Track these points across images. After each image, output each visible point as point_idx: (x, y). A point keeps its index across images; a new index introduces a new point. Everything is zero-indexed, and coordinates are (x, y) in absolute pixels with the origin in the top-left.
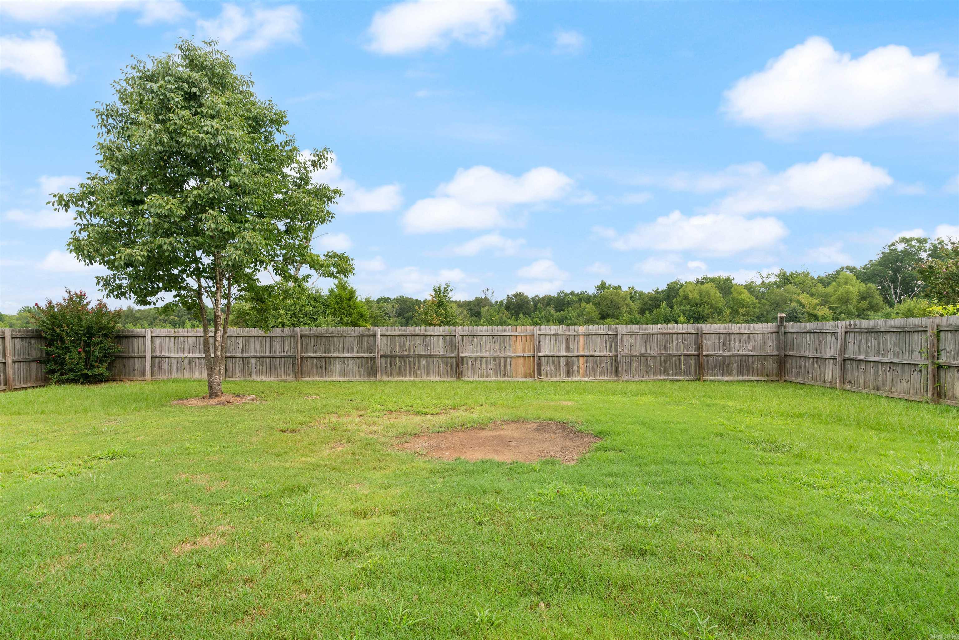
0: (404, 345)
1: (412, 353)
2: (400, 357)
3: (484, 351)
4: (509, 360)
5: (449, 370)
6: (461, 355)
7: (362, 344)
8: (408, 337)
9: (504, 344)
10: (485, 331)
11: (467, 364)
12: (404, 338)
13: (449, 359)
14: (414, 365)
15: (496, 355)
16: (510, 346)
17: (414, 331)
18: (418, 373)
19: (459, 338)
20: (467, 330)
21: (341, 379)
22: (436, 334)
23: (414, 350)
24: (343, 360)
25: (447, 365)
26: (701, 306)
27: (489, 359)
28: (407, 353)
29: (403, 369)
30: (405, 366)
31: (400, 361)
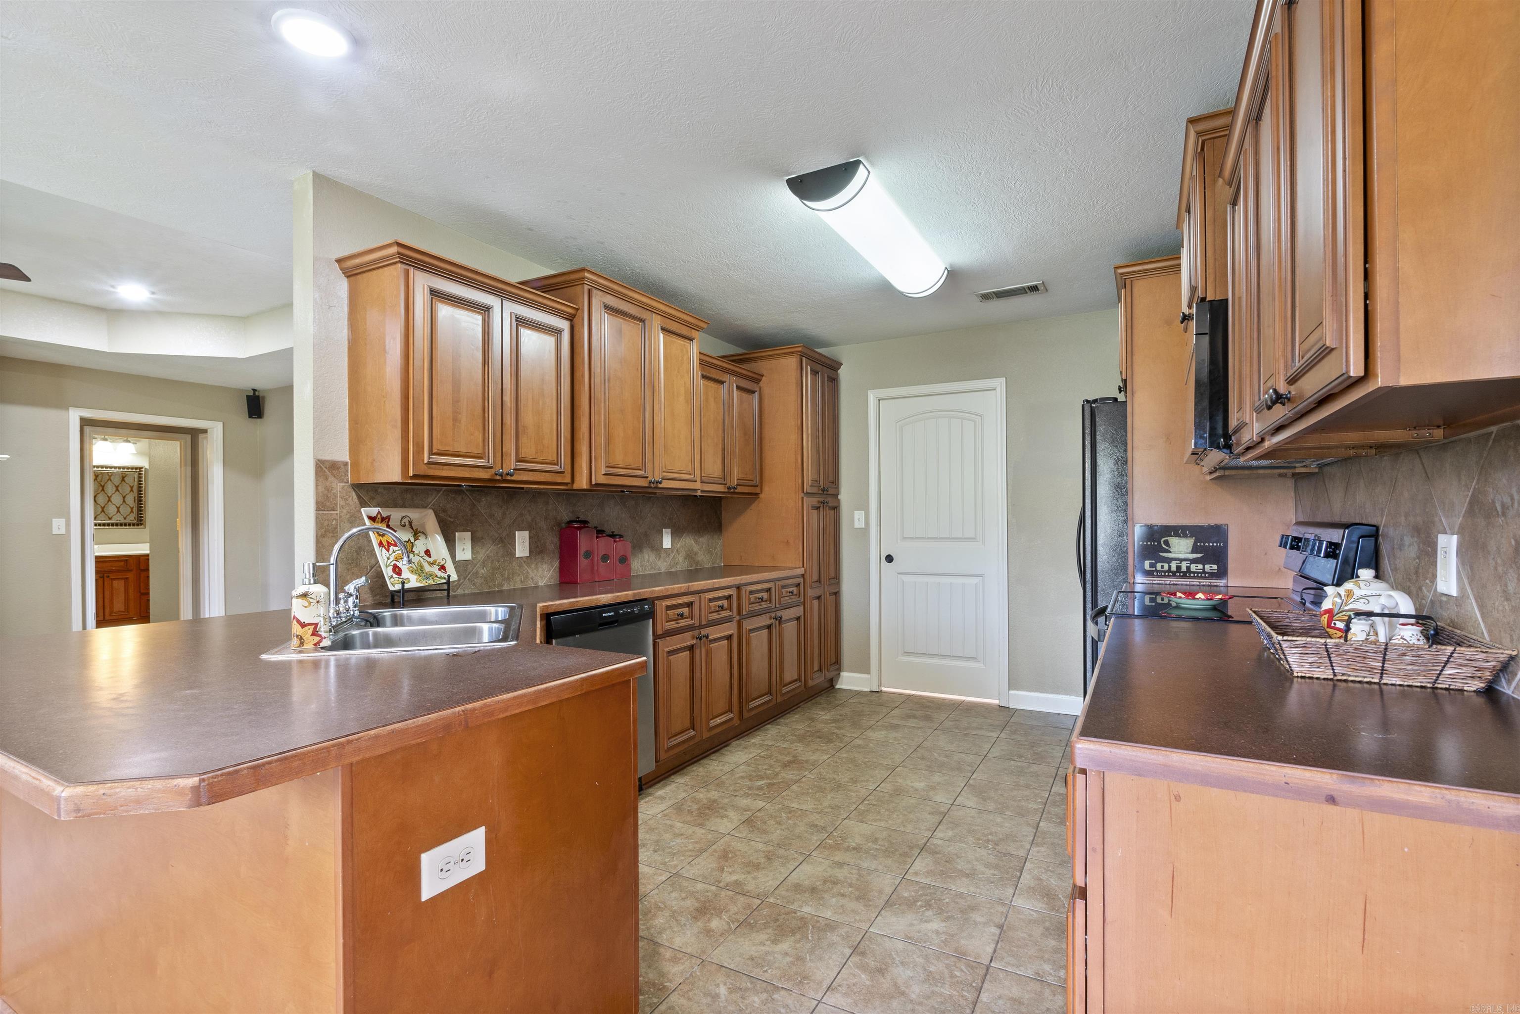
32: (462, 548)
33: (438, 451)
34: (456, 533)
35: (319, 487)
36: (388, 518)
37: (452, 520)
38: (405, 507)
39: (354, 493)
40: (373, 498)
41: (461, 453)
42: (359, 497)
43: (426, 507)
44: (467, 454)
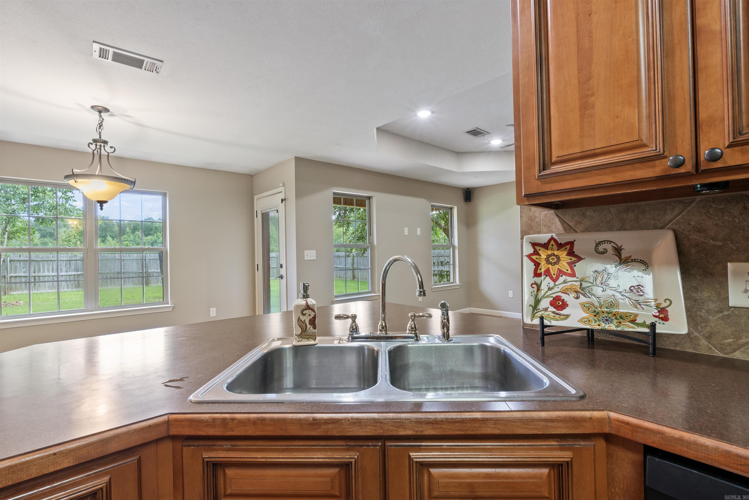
1: (112, 271)
7: (70, 265)
21: (50, 291)
22: (131, 258)
23: (114, 269)
24: (52, 277)
28: (108, 271)
32: (744, 288)
33: (559, 159)
34: (729, 265)
35: (523, 218)
36: (571, 244)
37: (719, 243)
38: (625, 229)
39: (557, 220)
40: (580, 223)
41: (597, 151)
42: (563, 222)
43: (662, 228)
44: (610, 148)
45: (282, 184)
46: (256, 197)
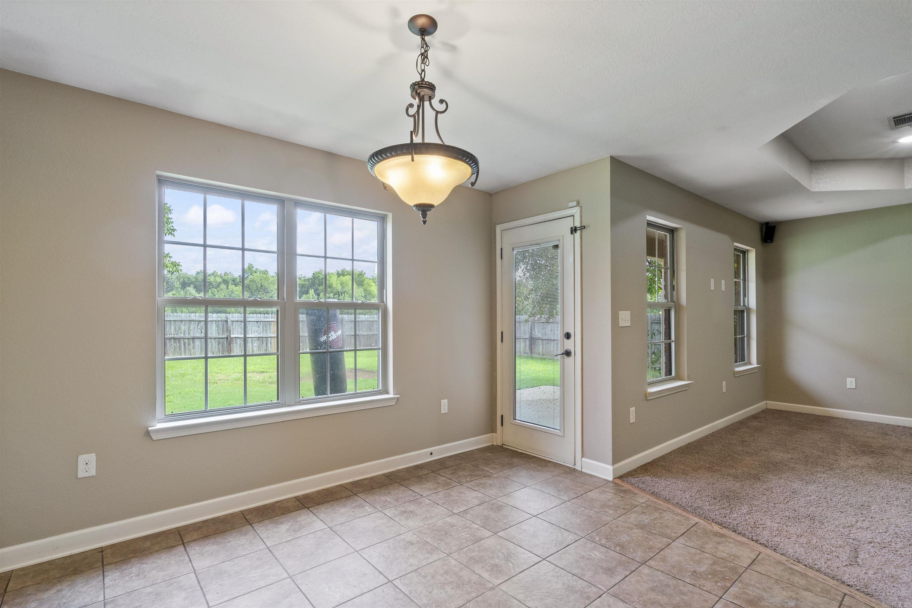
0: (180, 328)
2: (174, 339)
3: (250, 333)
4: (269, 339)
5: (221, 348)
6: (232, 336)
8: (183, 322)
9: (266, 328)
10: (251, 318)
11: (236, 343)
12: (180, 322)
13: (221, 339)
14: (189, 345)
15: (260, 336)
16: (270, 329)
17: (189, 317)
18: (192, 352)
19: (230, 323)
20: (236, 316)
25: (219, 344)
26: (342, 295)
27: (254, 338)
29: (178, 349)
30: (180, 346)
31: (175, 342)
45: (575, 202)
46: (499, 228)
